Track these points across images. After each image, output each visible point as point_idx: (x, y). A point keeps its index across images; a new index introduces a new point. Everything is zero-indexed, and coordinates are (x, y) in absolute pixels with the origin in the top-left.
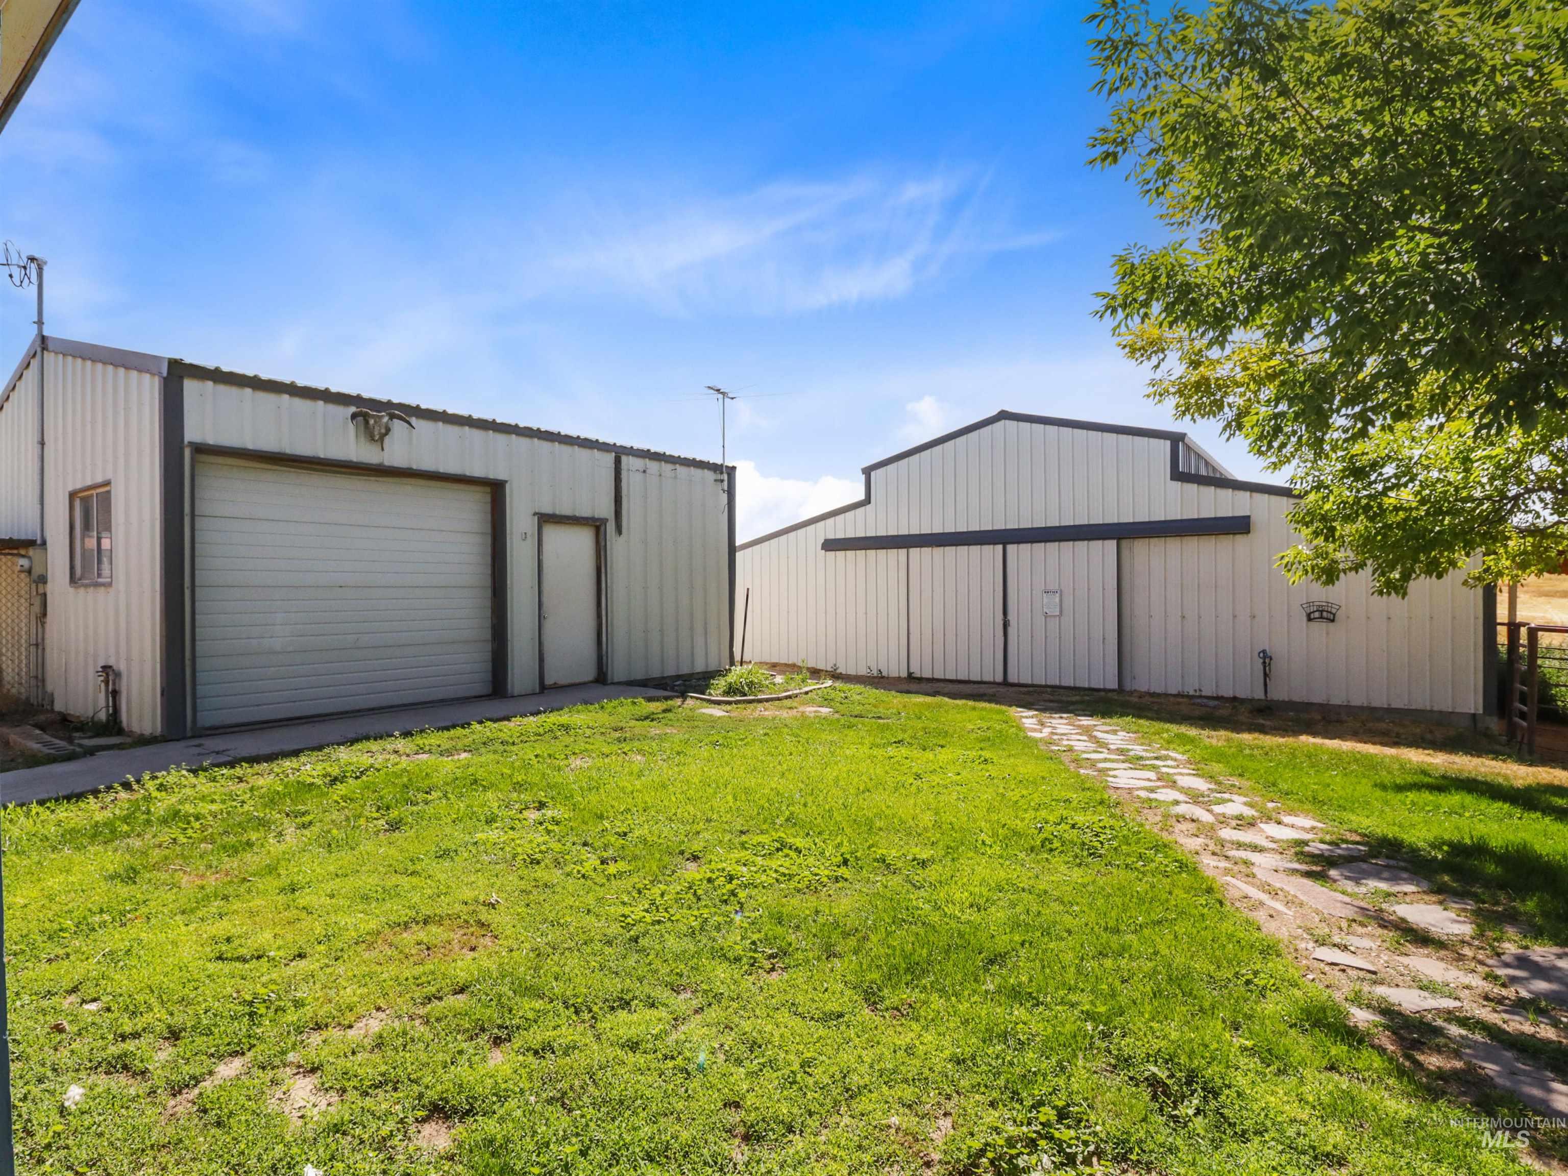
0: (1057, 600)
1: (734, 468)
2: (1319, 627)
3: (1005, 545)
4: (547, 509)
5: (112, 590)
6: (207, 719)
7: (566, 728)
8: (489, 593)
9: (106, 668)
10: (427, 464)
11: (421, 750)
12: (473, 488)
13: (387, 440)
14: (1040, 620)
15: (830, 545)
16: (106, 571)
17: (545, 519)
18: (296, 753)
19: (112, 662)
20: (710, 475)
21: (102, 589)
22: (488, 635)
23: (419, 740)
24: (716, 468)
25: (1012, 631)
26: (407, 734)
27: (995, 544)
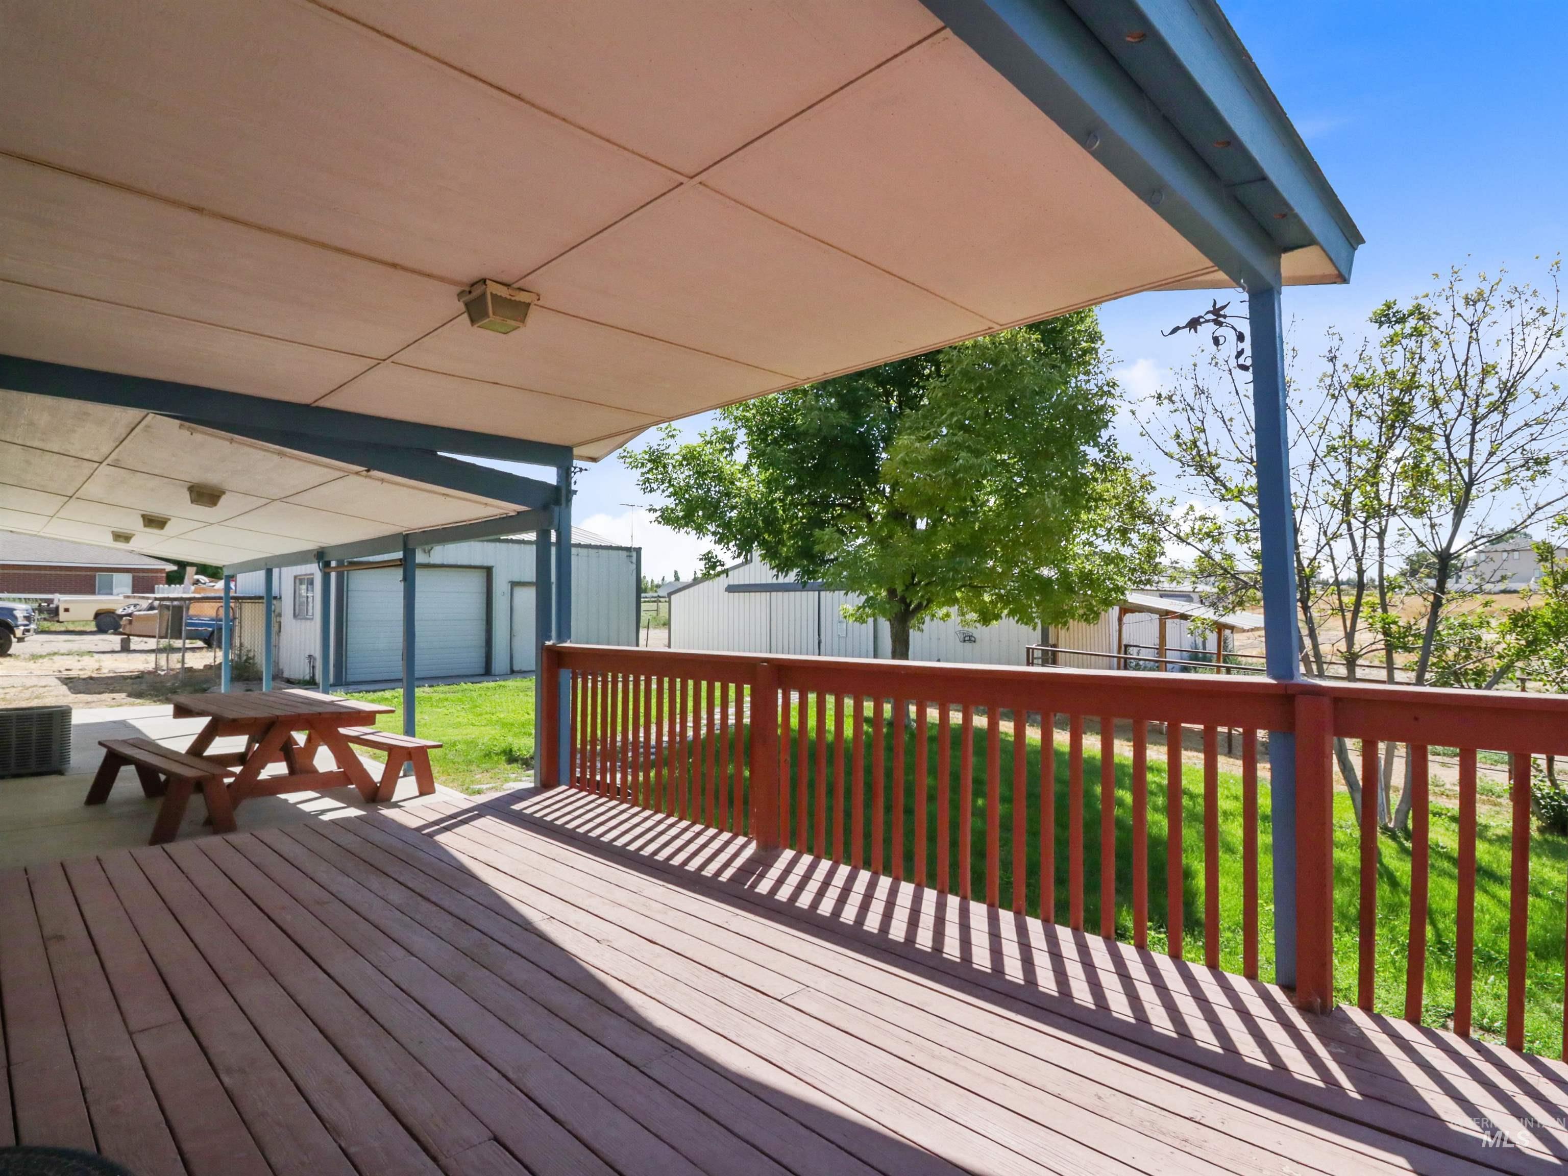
0: (845, 627)
1: (640, 549)
2: (967, 645)
3: (819, 591)
4: (516, 579)
5: (313, 622)
6: (351, 678)
7: (504, 686)
8: (484, 623)
9: (310, 656)
10: (452, 561)
11: (435, 692)
12: (477, 570)
13: (432, 552)
14: (836, 639)
15: (731, 589)
16: (310, 612)
17: (514, 584)
18: (384, 690)
19: (312, 653)
20: (625, 553)
21: (308, 621)
22: (484, 644)
23: (435, 688)
24: (628, 549)
25: (822, 645)
26: (430, 686)
27: (814, 591)
